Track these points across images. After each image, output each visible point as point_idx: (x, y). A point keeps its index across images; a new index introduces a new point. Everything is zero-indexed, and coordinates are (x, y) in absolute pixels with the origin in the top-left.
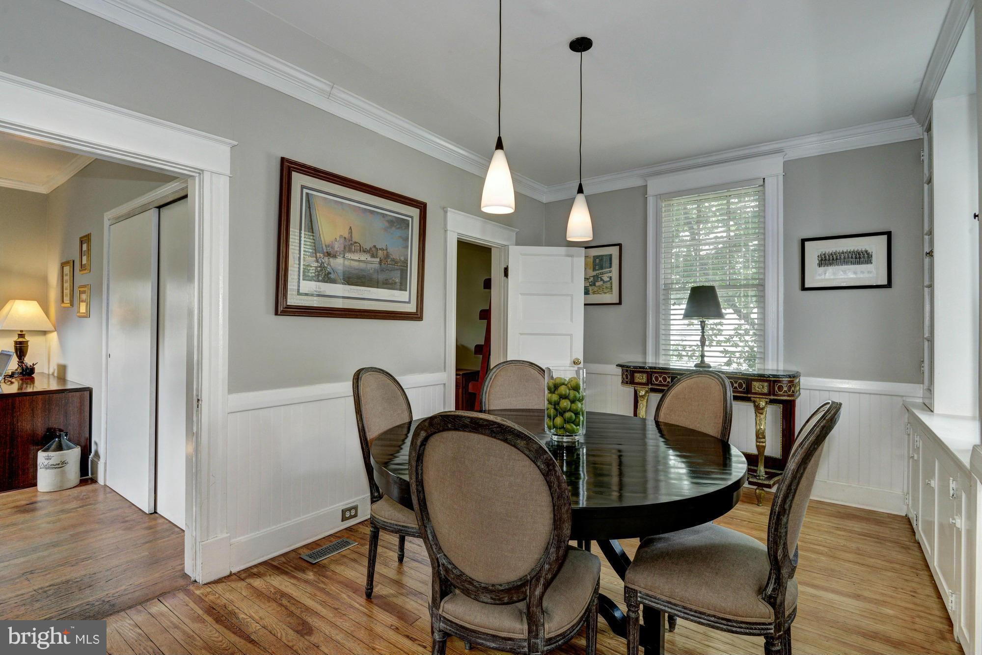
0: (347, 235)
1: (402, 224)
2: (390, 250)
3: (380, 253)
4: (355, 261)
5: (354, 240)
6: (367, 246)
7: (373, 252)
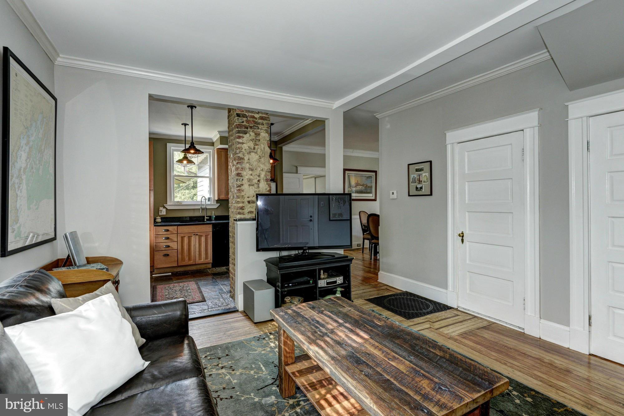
0: (357, 182)
1: (370, 177)
2: (368, 184)
3: (365, 185)
4: (359, 188)
5: (359, 183)
6: (362, 184)
7: (363, 185)
